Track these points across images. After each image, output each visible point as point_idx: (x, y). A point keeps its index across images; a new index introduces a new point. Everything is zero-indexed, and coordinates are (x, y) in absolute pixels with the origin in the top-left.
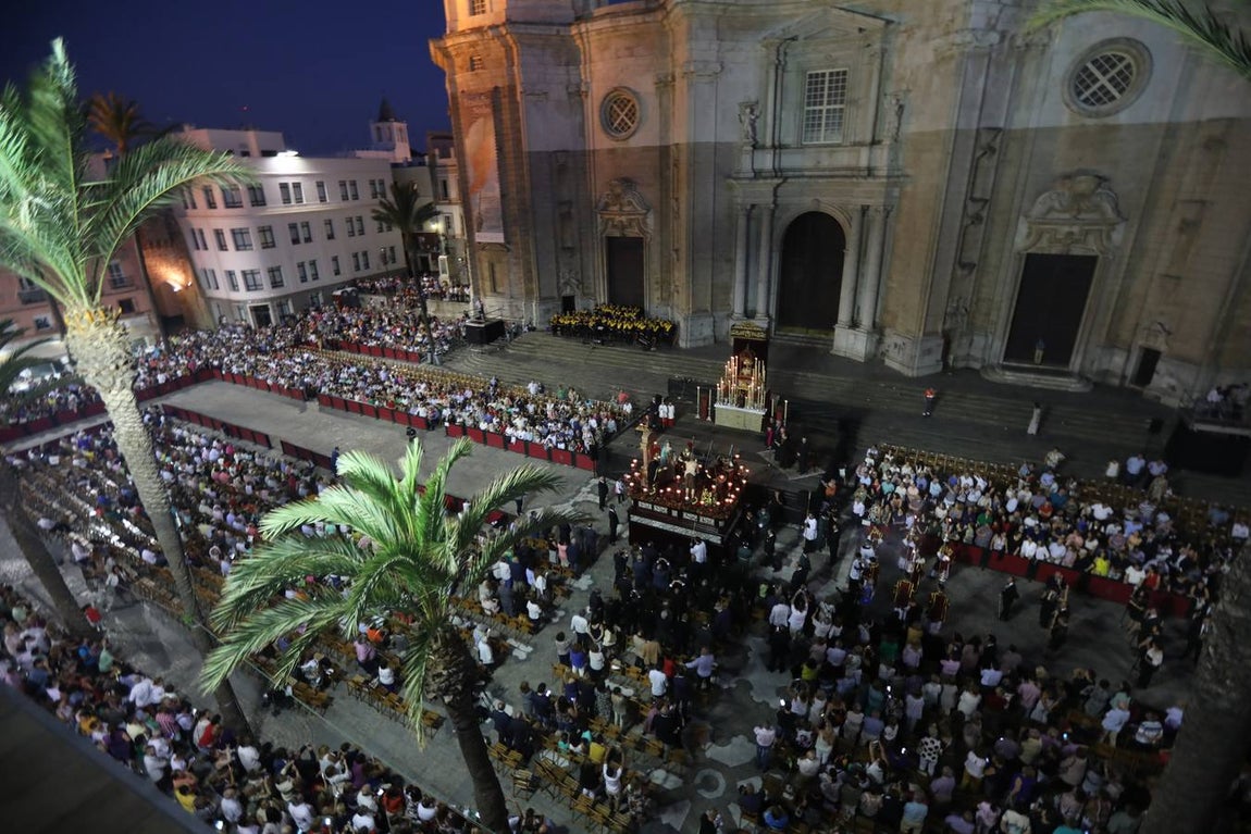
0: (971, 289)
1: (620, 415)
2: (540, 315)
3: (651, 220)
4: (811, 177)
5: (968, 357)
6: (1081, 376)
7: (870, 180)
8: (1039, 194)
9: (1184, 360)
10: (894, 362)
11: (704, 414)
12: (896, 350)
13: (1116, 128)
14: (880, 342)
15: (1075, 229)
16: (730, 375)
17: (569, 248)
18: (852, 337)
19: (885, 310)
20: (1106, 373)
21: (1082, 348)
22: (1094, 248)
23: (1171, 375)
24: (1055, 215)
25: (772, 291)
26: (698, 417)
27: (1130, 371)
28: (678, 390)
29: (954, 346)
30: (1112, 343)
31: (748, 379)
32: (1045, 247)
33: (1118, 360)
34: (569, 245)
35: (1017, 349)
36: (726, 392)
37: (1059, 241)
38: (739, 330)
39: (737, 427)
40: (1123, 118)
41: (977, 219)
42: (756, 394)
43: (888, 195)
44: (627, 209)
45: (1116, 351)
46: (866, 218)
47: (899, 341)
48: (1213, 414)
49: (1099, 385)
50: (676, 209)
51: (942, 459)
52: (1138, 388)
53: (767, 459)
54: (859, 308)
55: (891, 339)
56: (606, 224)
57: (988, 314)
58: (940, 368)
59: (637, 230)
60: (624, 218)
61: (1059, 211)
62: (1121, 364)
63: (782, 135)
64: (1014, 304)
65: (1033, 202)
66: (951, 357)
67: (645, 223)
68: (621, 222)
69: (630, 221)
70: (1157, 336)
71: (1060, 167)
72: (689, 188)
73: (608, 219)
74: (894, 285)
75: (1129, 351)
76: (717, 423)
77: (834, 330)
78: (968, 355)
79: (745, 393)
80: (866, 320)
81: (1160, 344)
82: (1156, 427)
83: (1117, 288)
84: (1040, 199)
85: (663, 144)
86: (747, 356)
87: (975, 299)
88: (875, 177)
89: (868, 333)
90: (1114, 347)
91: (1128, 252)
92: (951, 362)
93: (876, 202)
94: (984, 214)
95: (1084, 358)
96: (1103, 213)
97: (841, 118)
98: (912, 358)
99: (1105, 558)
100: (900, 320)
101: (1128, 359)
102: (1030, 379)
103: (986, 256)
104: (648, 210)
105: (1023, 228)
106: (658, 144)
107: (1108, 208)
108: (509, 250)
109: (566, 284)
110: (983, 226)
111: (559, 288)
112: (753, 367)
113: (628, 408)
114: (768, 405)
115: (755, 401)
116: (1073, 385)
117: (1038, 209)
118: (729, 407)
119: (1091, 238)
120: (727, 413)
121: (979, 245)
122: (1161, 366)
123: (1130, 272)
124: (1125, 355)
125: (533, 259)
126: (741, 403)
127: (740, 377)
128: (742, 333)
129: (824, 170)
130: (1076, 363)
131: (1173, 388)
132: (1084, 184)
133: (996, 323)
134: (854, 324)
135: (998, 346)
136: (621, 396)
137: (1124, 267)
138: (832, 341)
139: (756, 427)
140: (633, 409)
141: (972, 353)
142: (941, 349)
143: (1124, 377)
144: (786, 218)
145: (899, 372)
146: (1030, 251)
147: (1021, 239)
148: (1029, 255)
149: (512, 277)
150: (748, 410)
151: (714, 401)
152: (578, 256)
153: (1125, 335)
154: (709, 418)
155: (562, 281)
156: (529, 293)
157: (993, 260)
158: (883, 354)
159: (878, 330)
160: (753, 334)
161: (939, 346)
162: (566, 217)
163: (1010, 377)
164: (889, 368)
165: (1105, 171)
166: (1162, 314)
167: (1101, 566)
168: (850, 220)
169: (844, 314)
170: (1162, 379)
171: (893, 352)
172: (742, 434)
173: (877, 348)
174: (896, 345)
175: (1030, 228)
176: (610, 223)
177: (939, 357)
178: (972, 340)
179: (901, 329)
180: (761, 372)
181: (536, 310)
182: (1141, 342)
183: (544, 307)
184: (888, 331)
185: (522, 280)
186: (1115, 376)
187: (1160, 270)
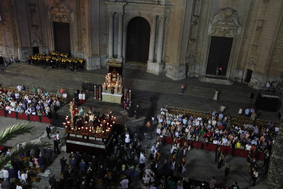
0: (194, 49)
1: (61, 99)
2: (22, 55)
3: (73, 16)
4: (137, 3)
5: (194, 73)
6: (230, 79)
7: (159, 6)
8: (215, 15)
9: (259, 73)
10: (169, 75)
11: (98, 97)
12: (170, 71)
14: (164, 67)
15: (226, 28)
16: (107, 81)
17: (35, 25)
18: (154, 66)
19: (166, 56)
20: (237, 78)
21: (230, 69)
22: (232, 35)
23: (256, 79)
24: (220, 23)
25: (123, 47)
26: (95, 98)
27: (244, 77)
28: (86, 88)
29: (189, 69)
30: (238, 68)
31: (115, 82)
32: (218, 34)
33: (241, 73)
34: (35, 24)
35: (210, 70)
36: (106, 87)
37: (221, 32)
38: (111, 63)
39: (111, 102)
41: (196, 23)
42: (118, 88)
43: (165, 12)
44: (62, 10)
45: (240, 70)
46: (158, 20)
47: (171, 67)
48: (268, 91)
49: (235, 82)
50: (83, 12)
51: (187, 111)
52: (247, 83)
53: (124, 114)
54: (156, 55)
55: (168, 66)
56: (53, 16)
57: (200, 58)
58: (185, 77)
59: (66, 20)
60: (60, 14)
61: (221, 22)
62: (241, 75)
64: (208, 54)
65: (213, 18)
66: (189, 73)
67: (70, 17)
68: (60, 16)
69: (63, 16)
70: (251, 65)
71: (221, 6)
72: (88, 3)
73: (53, 14)
74: (168, 46)
75: (244, 71)
76: (103, 100)
77: (147, 63)
78: (194, 72)
79: (114, 88)
80: (159, 59)
81: (252, 68)
82: (252, 96)
83: (239, 49)
84: (215, 17)
86: (114, 73)
87: (196, 52)
88: (160, 5)
89: (160, 64)
90: (239, 69)
91: (242, 37)
92: (188, 75)
93: (161, 14)
94: (198, 21)
95: (230, 73)
96: (235, 23)
98: (175, 73)
99: (240, 143)
100: (171, 59)
101: (243, 73)
102: (214, 81)
103: (199, 37)
104: (71, 12)
105: (210, 27)
107: (236, 21)
108: (4, 24)
109: (35, 41)
110: (197, 26)
111: (31, 43)
112: (117, 77)
113: (65, 96)
114: (123, 92)
115: (118, 91)
116: (227, 83)
117: (215, 21)
118: (107, 94)
119: (231, 31)
120: (107, 96)
121: (197, 32)
122: (253, 76)
123: (243, 44)
124: (242, 72)
125: (17, 29)
126: (113, 92)
127: (112, 81)
128: (112, 64)
130: (228, 75)
131: (256, 83)
132: (229, 13)
133: (203, 61)
134: (154, 61)
135: (204, 69)
136: (62, 91)
137: (241, 42)
138: (147, 67)
139: (119, 102)
140: (68, 96)
141: (195, 72)
142: (185, 70)
143: (242, 79)
144: (128, 19)
145: (171, 79)
146: (212, 35)
147: (210, 31)
148: (213, 37)
149: (6, 37)
150: (115, 95)
151: (102, 92)
152: (40, 29)
153: (242, 65)
154: (100, 99)
155: (32, 40)
156: (16, 45)
157: (201, 38)
158: (165, 72)
159: (163, 63)
160: (117, 64)
161: (184, 69)
162: (33, 11)
163: (208, 80)
164: (167, 77)
165: (235, 8)
166: (252, 58)
167: (238, 145)
168: (152, 21)
169: (151, 57)
170: (253, 80)
171: (169, 71)
172: (113, 105)
173: (163, 70)
174: (170, 69)
175: (213, 27)
176: (54, 16)
177: (184, 73)
178: (195, 67)
179: (171, 63)
180: (120, 79)
181: (20, 53)
182: (247, 68)
183: (24, 51)
184: (167, 63)
185: (12, 39)
186: (240, 79)
187: (252, 43)
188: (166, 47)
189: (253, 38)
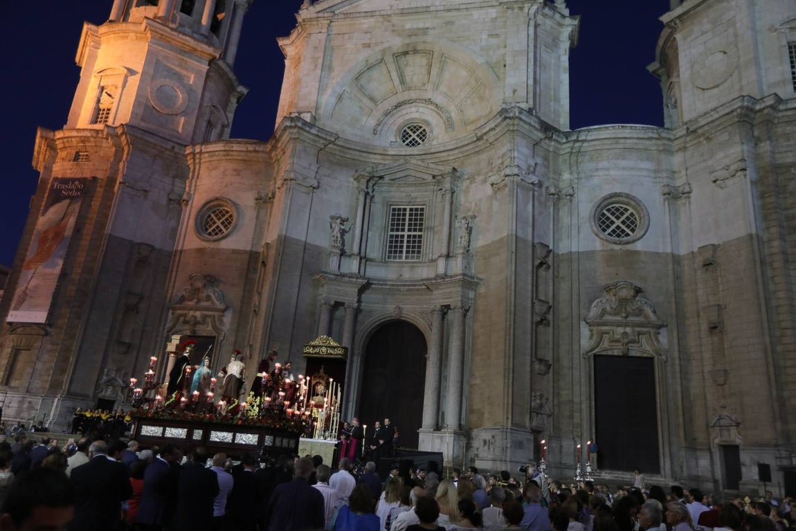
0: (551, 390)
2: (60, 415)
3: (228, 318)
4: (393, 285)
5: (561, 465)
8: (591, 302)
9: (761, 445)
10: (485, 461)
12: (486, 447)
13: (636, 253)
14: (468, 446)
15: (628, 330)
17: (125, 343)
18: (437, 441)
19: (471, 411)
20: (698, 477)
21: (667, 452)
22: (648, 348)
24: (608, 318)
27: (719, 473)
30: (692, 446)
32: (608, 348)
33: (704, 463)
34: (127, 340)
37: (618, 341)
40: (639, 246)
41: (543, 321)
43: (464, 296)
44: (205, 304)
45: (699, 453)
46: (445, 322)
47: (488, 436)
50: (257, 303)
55: (480, 436)
56: (178, 319)
57: (571, 417)
59: (210, 328)
60: (198, 314)
61: (610, 314)
62: (707, 466)
63: (367, 251)
64: (593, 403)
65: (589, 308)
67: (221, 322)
68: (196, 317)
69: (205, 317)
70: (729, 430)
71: (603, 281)
73: (181, 315)
74: (478, 381)
75: (710, 451)
77: (418, 434)
78: (561, 463)
81: (735, 437)
83: (679, 388)
84: (594, 305)
85: (254, 250)
87: (556, 402)
89: (455, 433)
90: (695, 449)
91: (676, 354)
93: (455, 301)
94: (550, 317)
95: (672, 463)
96: (646, 317)
97: (420, 242)
98: (504, 449)
100: (486, 415)
103: (558, 360)
104: (227, 308)
105: (585, 331)
106: (248, 248)
107: (649, 311)
108: (47, 334)
109: (110, 382)
110: (551, 329)
111: (97, 386)
115: (327, 427)
117: (594, 312)
119: (643, 339)
121: (551, 346)
122: (744, 457)
123: (685, 375)
124: (707, 456)
125: (75, 345)
129: (406, 281)
132: (626, 293)
133: (581, 425)
134: (439, 427)
137: (677, 368)
141: (563, 462)
142: (532, 445)
143: (716, 482)
144: (368, 323)
146: (595, 351)
147: (586, 340)
148: (596, 356)
149: (39, 366)
150: (317, 439)
152: (135, 354)
153: (701, 437)
155: (105, 378)
156: (54, 387)
157: (565, 362)
159: (464, 433)
160: (330, 351)
161: (528, 440)
165: (638, 284)
166: (724, 407)
168: (430, 325)
169: (428, 418)
170: (749, 472)
171: (484, 452)
173: (465, 453)
174: (485, 442)
175: (591, 331)
176: (182, 319)
177: (531, 456)
178: (561, 446)
179: (488, 424)
180: (336, 394)
181: (57, 406)
182: (717, 441)
183: (69, 404)
184: (475, 432)
185: (51, 372)
186: (708, 481)
187: (707, 368)
188: (471, 386)
189: (707, 355)
